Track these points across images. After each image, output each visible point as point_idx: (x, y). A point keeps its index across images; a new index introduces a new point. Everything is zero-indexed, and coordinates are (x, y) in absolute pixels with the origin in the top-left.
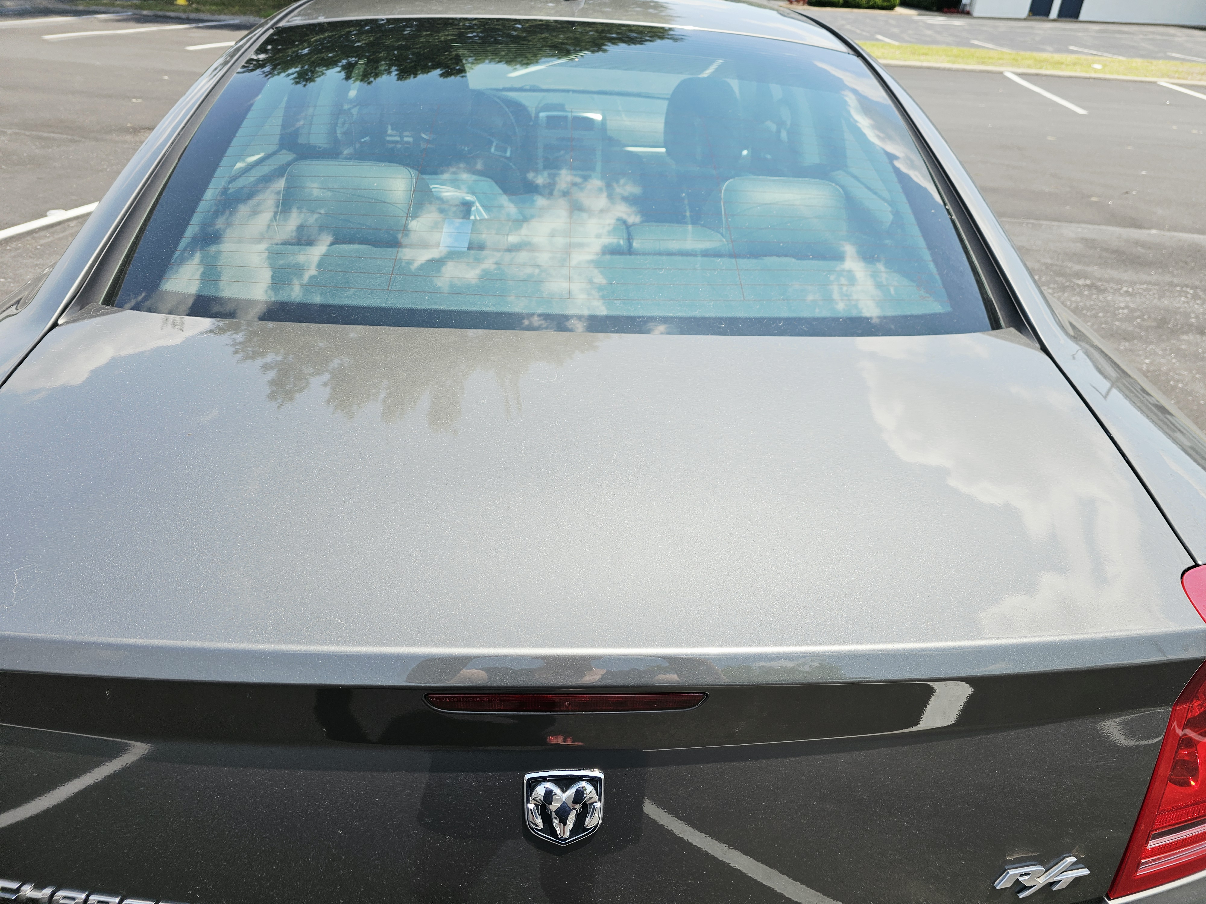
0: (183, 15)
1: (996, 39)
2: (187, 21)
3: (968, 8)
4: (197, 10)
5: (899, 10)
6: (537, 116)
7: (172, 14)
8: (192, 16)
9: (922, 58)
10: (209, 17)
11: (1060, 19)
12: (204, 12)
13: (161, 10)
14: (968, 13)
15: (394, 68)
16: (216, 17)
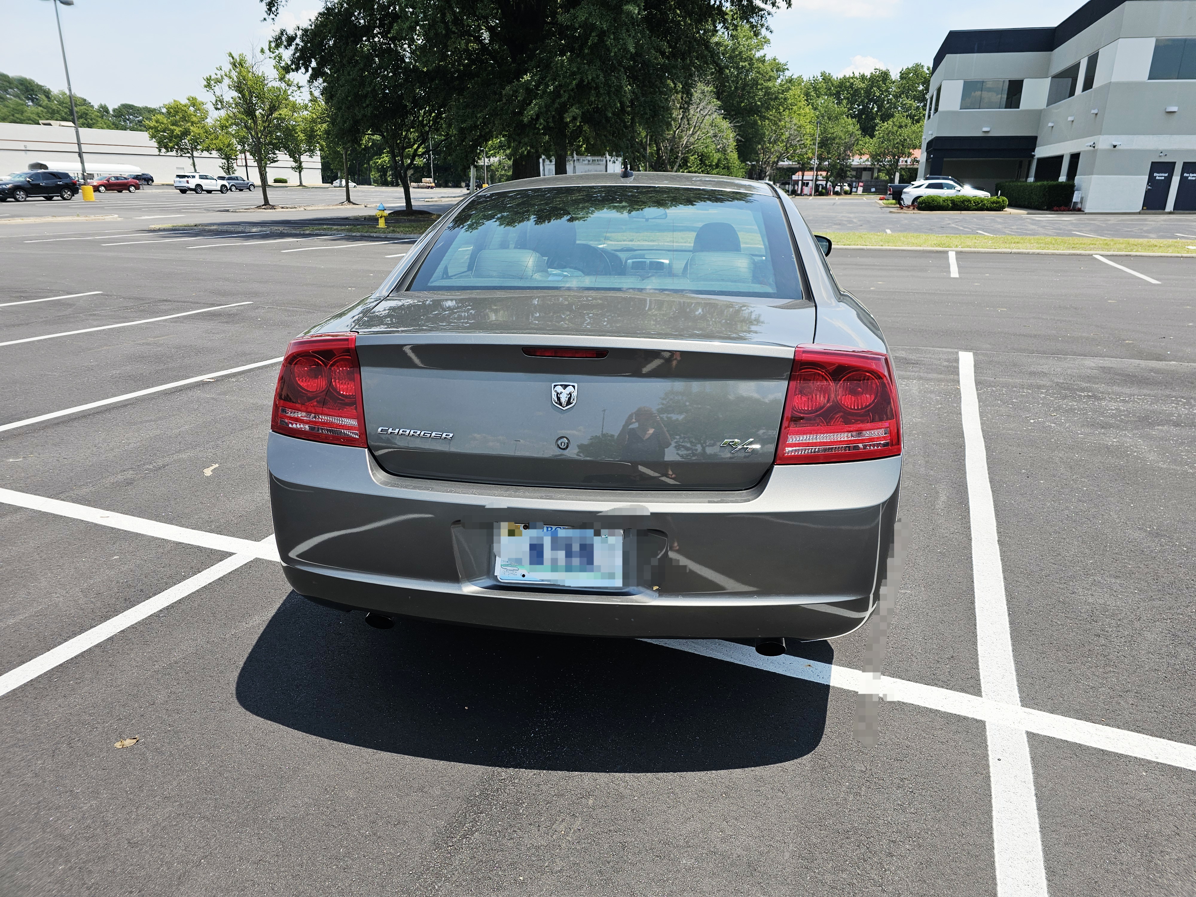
0: (383, 235)
1: (1099, 231)
2: (386, 239)
3: (1079, 206)
4: (394, 231)
5: (1008, 210)
6: (626, 262)
7: (375, 235)
8: (390, 235)
9: (1013, 245)
10: (402, 236)
11: (1176, 211)
12: (398, 232)
13: (366, 232)
14: (1080, 210)
15: (532, 217)
16: (408, 236)
